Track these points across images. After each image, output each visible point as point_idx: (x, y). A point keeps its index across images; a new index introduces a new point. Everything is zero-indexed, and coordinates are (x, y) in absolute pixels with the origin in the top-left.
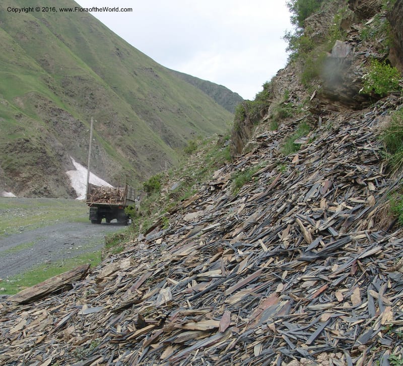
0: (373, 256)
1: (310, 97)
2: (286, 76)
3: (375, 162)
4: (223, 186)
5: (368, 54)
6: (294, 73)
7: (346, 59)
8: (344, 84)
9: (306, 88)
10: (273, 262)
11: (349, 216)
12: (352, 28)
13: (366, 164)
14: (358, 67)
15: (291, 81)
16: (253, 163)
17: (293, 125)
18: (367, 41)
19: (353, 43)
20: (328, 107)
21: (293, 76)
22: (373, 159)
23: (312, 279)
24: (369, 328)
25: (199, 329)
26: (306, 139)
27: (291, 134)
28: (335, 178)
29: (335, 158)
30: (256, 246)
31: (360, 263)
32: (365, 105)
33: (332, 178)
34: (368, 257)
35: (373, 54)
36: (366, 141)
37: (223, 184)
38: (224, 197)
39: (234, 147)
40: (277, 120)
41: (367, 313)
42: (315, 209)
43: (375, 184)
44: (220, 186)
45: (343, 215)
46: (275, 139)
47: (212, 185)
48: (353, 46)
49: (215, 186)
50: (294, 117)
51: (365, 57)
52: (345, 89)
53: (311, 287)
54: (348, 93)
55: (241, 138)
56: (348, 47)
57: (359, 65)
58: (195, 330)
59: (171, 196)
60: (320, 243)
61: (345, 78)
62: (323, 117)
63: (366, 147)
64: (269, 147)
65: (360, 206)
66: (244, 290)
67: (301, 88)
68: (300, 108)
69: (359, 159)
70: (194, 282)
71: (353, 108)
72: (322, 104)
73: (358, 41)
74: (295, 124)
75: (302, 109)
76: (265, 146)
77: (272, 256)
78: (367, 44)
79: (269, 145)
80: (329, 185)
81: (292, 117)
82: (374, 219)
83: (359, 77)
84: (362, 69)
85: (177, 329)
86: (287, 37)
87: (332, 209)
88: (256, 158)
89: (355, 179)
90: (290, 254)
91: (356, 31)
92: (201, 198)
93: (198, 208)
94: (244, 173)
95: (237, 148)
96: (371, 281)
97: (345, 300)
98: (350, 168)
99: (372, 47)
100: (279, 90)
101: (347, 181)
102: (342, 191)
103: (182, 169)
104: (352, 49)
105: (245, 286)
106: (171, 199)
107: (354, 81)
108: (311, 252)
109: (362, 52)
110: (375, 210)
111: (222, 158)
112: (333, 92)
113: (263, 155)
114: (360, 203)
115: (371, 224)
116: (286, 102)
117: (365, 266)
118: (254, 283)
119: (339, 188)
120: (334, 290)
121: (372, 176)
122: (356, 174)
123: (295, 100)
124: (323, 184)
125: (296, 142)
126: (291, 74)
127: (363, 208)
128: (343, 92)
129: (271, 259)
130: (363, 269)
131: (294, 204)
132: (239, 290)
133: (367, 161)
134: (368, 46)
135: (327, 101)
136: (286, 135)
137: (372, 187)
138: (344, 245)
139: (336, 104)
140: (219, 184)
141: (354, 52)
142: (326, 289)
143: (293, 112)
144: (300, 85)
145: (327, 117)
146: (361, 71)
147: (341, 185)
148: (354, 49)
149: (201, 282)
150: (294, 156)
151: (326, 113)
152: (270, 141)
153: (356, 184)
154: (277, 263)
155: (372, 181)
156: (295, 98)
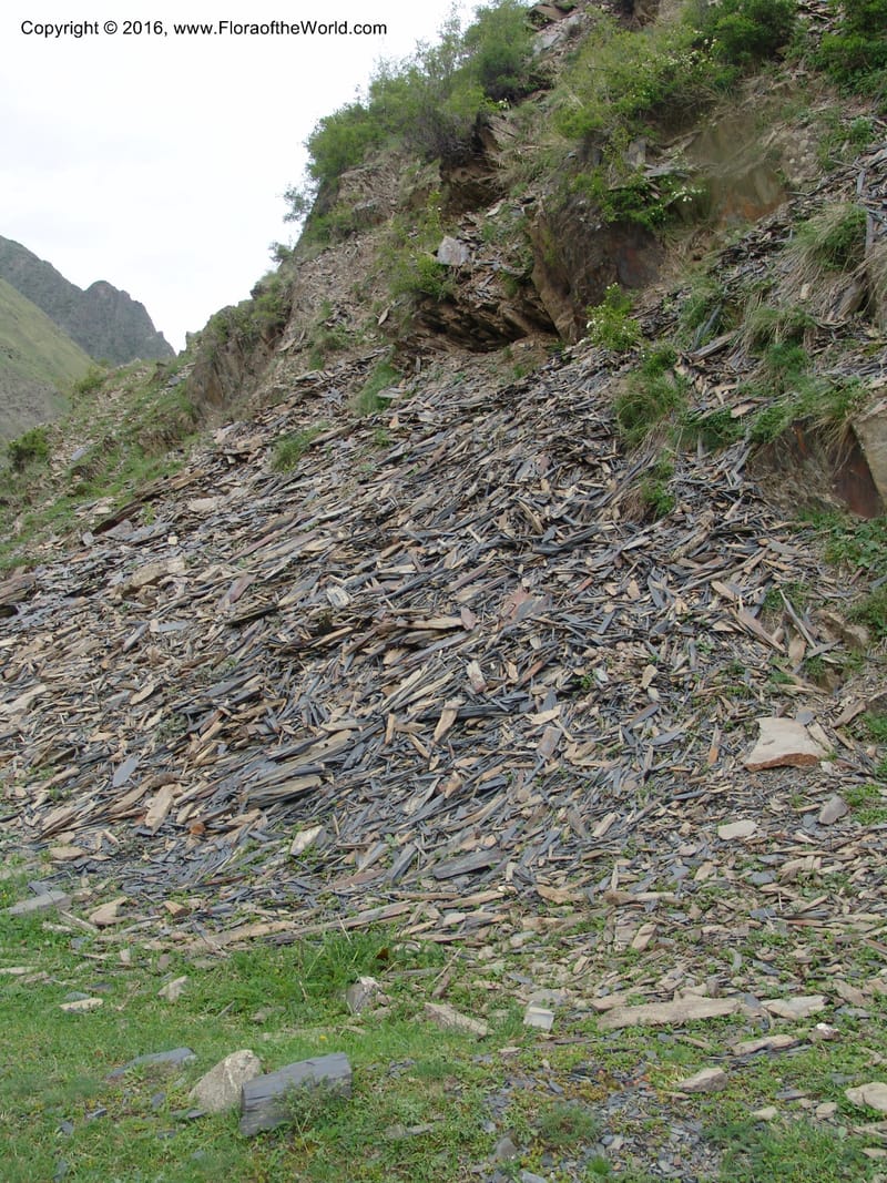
0: (641, 547)
1: (377, 320)
2: (319, 274)
3: (605, 438)
4: (250, 458)
5: (496, 266)
6: (334, 271)
7: (462, 269)
8: (458, 308)
9: (361, 300)
10: (496, 555)
11: (587, 502)
12: (466, 219)
13: (593, 439)
14: (482, 284)
15: (330, 284)
16: (300, 422)
17: (361, 364)
18: (493, 244)
19: (472, 245)
20: (428, 341)
21: (332, 277)
22: (602, 433)
23: (567, 572)
24: (663, 619)
25: (435, 627)
26: (399, 390)
27: (360, 380)
28: (554, 454)
29: (546, 427)
30: (463, 535)
31: (626, 556)
32: (491, 345)
33: (550, 454)
34: (636, 548)
35: (505, 267)
36: (587, 409)
37: (249, 453)
38: (258, 475)
39: (201, 388)
40: (320, 352)
41: (654, 605)
42: (537, 492)
43: (609, 465)
44: (245, 457)
45: (579, 501)
46: (331, 386)
47: (230, 455)
48: (472, 249)
49: (236, 456)
50: (352, 349)
51: (492, 269)
52: (459, 316)
53: (570, 581)
54: (464, 323)
55: (218, 374)
56: (463, 249)
57: (484, 280)
58: (429, 629)
59: (78, 470)
60: (556, 534)
61: (461, 298)
62: (424, 358)
63: (590, 417)
64: (321, 397)
65: (598, 491)
66: (469, 586)
67: (353, 298)
68: (361, 335)
69: (585, 432)
70: (374, 581)
71: (470, 349)
72: (419, 335)
73: (479, 243)
74: (363, 363)
75: (365, 337)
76: (314, 396)
77: (494, 548)
78: (492, 248)
79: (322, 394)
80: (547, 463)
81: (347, 350)
82: (620, 508)
83: (485, 301)
84: (489, 288)
85: (399, 628)
86: (289, 196)
87: (559, 493)
88: (304, 415)
89: (582, 457)
90: (518, 545)
91: (473, 224)
92: (210, 475)
93: (211, 491)
94: (285, 438)
95: (206, 391)
96: (649, 574)
97: (621, 594)
98: (574, 443)
99: (502, 254)
100: (310, 299)
101: (573, 459)
102: (568, 471)
103: (86, 421)
104: (470, 254)
105: (472, 582)
106: (77, 477)
107: (478, 306)
108: (547, 543)
109: (486, 261)
110: (619, 496)
111: (174, 406)
112: (440, 320)
113: (316, 411)
114: (597, 488)
115: (617, 513)
116: (329, 321)
117: (632, 558)
118: (481, 578)
119: (564, 467)
120: (601, 584)
121: (605, 455)
122: (584, 451)
123: (345, 320)
124: (539, 461)
125: (381, 394)
126: (330, 271)
127: (603, 494)
128: (455, 320)
129: (493, 552)
130: (632, 562)
131: (494, 484)
132: (465, 586)
133: (594, 435)
134: (495, 253)
135: (427, 332)
136: (352, 381)
137: (607, 469)
138: (592, 537)
139: (441, 338)
140: (243, 454)
141: (473, 260)
142: (592, 583)
143: (350, 341)
144: (350, 293)
145: (430, 358)
146: (488, 292)
147: (565, 463)
148: (474, 254)
149: (384, 580)
150: (391, 418)
151: (426, 352)
152: (324, 388)
153: (584, 463)
154: (502, 556)
155: (605, 461)
156: (345, 316)
